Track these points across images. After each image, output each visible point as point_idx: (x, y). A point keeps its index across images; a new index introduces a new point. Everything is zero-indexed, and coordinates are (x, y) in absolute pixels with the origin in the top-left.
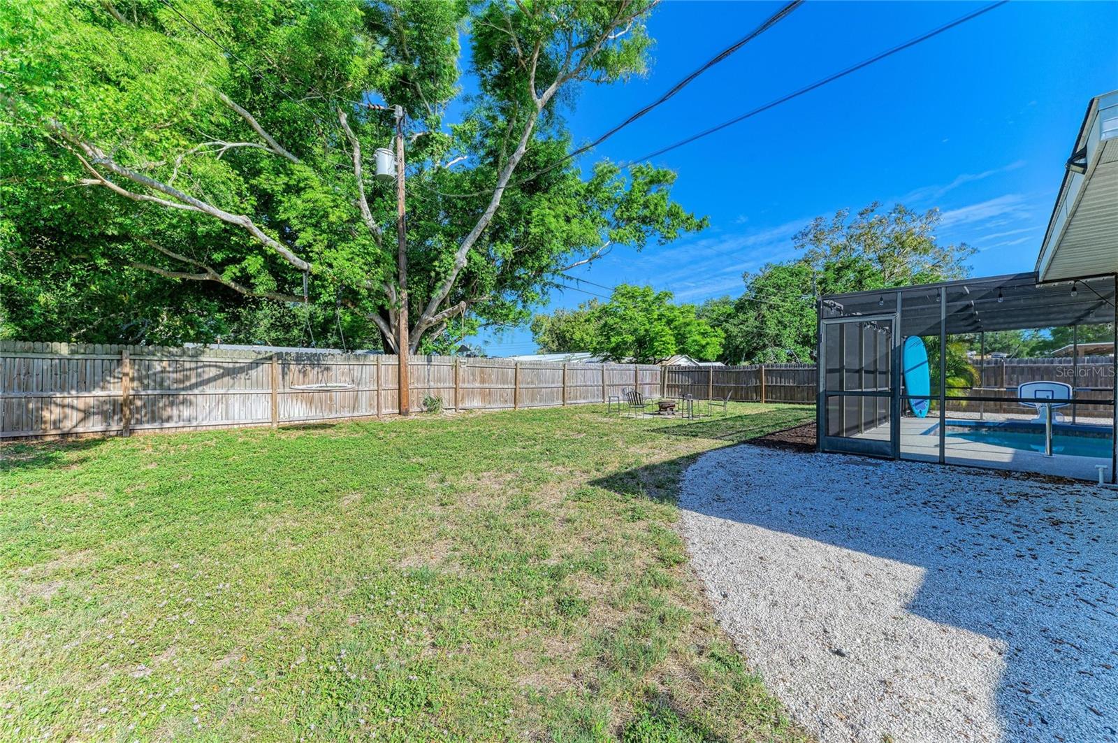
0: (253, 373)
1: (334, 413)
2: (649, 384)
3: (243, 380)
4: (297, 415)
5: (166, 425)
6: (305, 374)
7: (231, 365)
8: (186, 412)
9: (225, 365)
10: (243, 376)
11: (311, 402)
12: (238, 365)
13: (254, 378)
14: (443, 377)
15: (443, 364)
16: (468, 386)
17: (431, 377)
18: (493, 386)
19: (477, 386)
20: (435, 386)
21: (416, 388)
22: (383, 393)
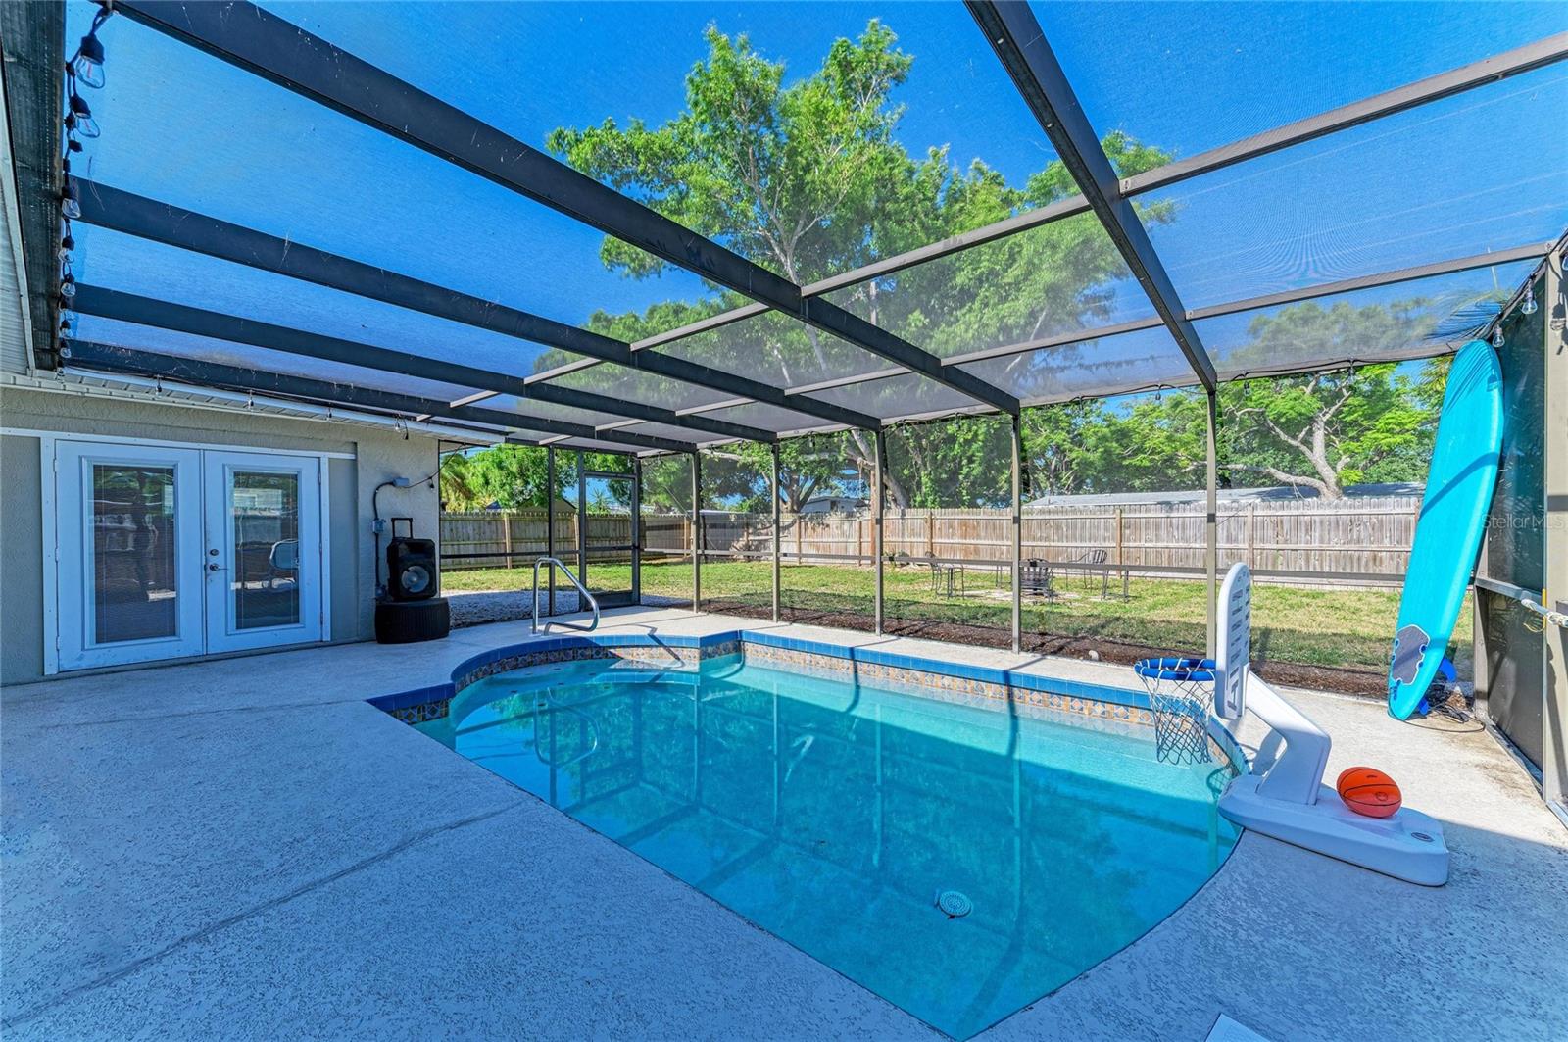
14: (917, 531)
15: (918, 516)
16: (947, 541)
17: (906, 531)
18: (979, 542)
19: (957, 541)
20: (909, 540)
21: (892, 541)
22: (863, 544)
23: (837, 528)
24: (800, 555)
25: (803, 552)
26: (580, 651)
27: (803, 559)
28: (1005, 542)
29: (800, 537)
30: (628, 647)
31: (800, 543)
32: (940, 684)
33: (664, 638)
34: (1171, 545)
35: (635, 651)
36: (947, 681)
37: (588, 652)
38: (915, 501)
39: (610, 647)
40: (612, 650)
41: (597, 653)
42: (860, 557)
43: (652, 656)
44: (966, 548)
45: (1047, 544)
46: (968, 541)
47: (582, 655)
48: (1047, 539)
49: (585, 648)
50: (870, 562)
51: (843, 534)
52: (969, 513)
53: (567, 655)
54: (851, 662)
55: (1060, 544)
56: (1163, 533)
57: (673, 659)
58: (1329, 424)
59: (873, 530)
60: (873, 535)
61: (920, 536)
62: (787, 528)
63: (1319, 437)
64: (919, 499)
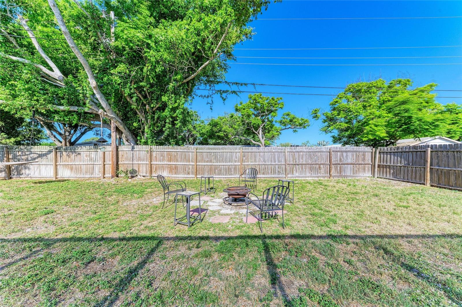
0: (49, 156)
1: (82, 175)
2: (352, 164)
3: (45, 159)
4: (66, 175)
5: (21, 176)
6: (69, 156)
7: (41, 153)
8: (27, 171)
9: (38, 153)
10: (45, 157)
11: (72, 169)
12: (43, 153)
13: (49, 158)
14: (142, 158)
15: (142, 150)
16: (160, 163)
17: (134, 157)
18: (177, 163)
19: (166, 163)
20: (137, 163)
21: (125, 163)
22: (106, 166)
23: (86, 156)
28: (191, 163)
29: (56, 162)
31: (57, 165)
34: (260, 164)
38: (140, 142)
44: (170, 167)
45: (211, 164)
46: (171, 163)
50: (112, 176)
52: (172, 149)
55: (217, 164)
58: (262, 128)
59: (112, 157)
60: (112, 160)
61: (144, 160)
62: (46, 155)
63: (261, 132)
64: (143, 140)
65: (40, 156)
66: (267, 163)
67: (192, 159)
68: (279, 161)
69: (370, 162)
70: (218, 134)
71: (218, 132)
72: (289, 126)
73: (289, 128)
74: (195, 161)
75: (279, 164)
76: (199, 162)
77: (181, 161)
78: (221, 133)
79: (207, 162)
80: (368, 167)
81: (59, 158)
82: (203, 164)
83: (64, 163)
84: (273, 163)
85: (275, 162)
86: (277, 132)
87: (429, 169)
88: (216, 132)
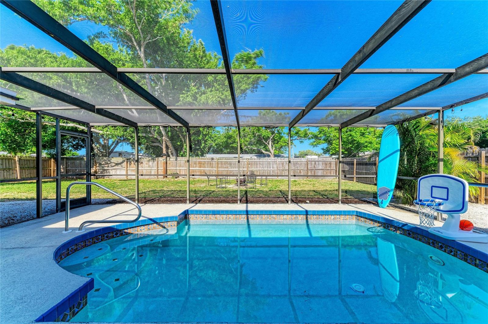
3: (120, 167)
13: (122, 165)
14: (182, 165)
15: (182, 160)
16: (193, 169)
17: (177, 165)
18: (205, 169)
19: (197, 169)
20: (179, 168)
21: (171, 169)
22: (159, 170)
23: (146, 164)
24: (127, 175)
25: (129, 174)
26: (105, 235)
27: (129, 177)
28: (214, 169)
29: (127, 168)
30: (135, 227)
31: (127, 170)
32: (282, 218)
33: (157, 218)
34: (260, 169)
35: (139, 228)
36: (285, 217)
37: (111, 235)
38: (180, 154)
39: (124, 229)
40: (126, 231)
41: (116, 234)
42: (158, 175)
43: (149, 229)
44: (200, 171)
45: (227, 169)
46: (201, 169)
47: (107, 237)
48: (227, 168)
49: (109, 233)
50: (163, 177)
51: (149, 166)
52: (202, 159)
53: (98, 239)
54: (246, 215)
55: (231, 169)
56: (258, 166)
57: (162, 228)
58: (272, 139)
59: (164, 165)
60: (164, 167)
61: (183, 167)
62: (120, 164)
63: (270, 142)
64: (181, 153)
65: (117, 164)
66: (265, 169)
67: (215, 166)
68: (273, 168)
69: (334, 168)
70: (232, 145)
71: (233, 144)
72: (296, 137)
73: (296, 139)
74: (217, 167)
75: (273, 169)
76: (220, 168)
77: (207, 168)
78: (234, 144)
79: (225, 168)
80: (333, 172)
81: (129, 165)
82: (222, 169)
83: (132, 169)
84: (269, 169)
85: (270, 168)
86: (285, 142)
87: (355, 172)
88: (231, 144)
